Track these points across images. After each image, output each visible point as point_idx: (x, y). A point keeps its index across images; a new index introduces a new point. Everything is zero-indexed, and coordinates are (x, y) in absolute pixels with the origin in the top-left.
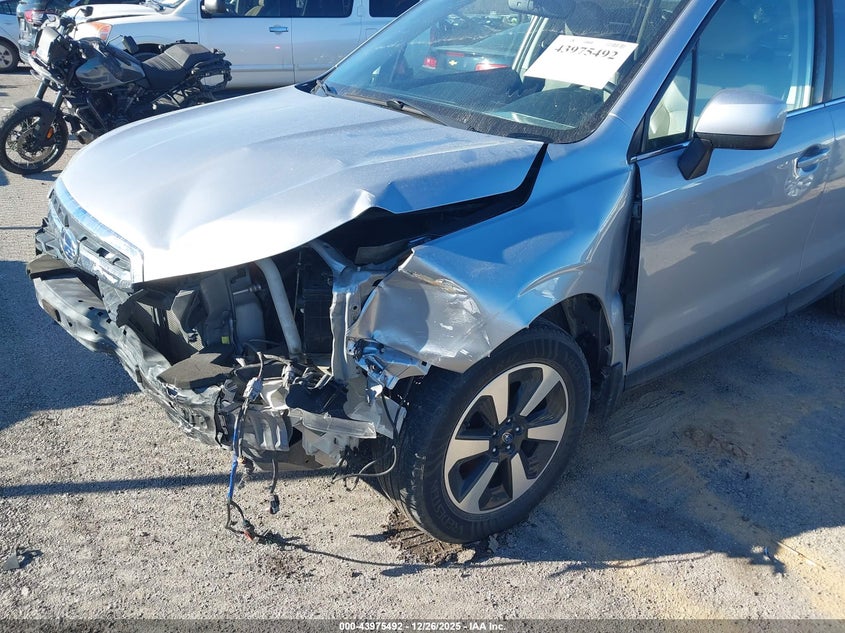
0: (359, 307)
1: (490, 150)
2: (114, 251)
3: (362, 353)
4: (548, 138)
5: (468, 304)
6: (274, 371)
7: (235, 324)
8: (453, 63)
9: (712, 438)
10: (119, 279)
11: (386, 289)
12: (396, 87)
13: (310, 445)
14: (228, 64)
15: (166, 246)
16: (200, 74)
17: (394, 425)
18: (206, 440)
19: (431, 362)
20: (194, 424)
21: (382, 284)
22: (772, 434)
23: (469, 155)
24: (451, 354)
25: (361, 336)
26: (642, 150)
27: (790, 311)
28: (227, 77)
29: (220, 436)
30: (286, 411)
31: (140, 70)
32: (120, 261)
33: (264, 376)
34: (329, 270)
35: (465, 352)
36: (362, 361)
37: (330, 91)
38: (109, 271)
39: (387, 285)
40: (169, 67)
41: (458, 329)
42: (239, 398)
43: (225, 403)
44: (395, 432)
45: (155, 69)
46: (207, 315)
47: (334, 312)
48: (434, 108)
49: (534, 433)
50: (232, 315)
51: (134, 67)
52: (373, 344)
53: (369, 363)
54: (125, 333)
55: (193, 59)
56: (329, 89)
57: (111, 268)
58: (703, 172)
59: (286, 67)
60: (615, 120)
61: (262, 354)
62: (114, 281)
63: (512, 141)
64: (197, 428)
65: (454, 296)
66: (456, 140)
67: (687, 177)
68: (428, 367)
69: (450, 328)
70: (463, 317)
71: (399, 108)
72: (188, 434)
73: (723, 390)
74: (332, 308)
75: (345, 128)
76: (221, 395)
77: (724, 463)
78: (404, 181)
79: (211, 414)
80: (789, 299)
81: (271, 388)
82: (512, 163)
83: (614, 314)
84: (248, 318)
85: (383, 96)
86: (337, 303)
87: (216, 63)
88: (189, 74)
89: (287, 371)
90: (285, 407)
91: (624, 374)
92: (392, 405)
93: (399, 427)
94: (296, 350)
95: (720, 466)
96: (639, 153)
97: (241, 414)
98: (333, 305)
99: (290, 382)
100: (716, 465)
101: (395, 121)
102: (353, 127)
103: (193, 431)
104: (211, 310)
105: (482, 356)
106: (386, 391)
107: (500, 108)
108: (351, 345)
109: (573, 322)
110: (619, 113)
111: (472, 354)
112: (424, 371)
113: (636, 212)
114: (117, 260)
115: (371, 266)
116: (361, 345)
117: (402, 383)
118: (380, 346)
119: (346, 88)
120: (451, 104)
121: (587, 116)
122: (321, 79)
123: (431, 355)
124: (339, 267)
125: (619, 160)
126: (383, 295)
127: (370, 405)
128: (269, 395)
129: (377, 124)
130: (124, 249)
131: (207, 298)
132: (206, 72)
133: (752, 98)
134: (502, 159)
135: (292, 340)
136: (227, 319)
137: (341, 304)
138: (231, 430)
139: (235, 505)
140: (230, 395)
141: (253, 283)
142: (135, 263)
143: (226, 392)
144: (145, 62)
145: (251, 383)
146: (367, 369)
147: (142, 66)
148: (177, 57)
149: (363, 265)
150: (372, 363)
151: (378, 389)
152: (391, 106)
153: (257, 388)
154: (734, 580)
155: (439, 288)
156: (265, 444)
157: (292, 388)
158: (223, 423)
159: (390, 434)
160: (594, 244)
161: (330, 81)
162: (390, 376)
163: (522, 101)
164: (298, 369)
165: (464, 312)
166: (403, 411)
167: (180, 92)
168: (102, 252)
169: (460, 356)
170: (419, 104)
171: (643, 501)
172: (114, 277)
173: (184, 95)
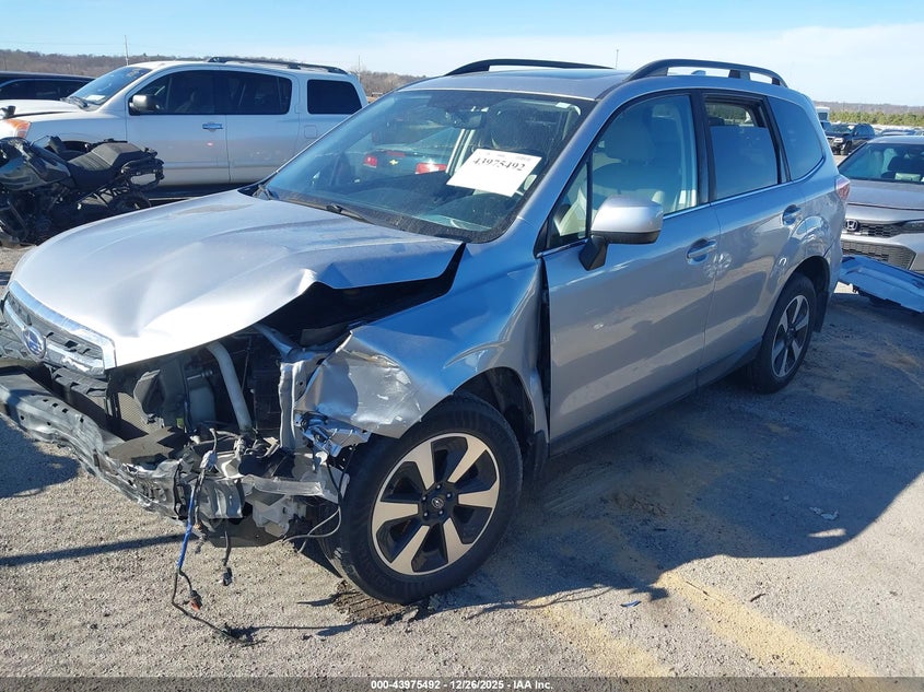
0: (304, 383)
1: (416, 245)
2: (83, 341)
3: (308, 425)
4: (466, 237)
5: (401, 376)
6: (227, 446)
7: (189, 406)
8: (393, 162)
9: (634, 501)
10: (91, 367)
11: (329, 367)
12: (335, 190)
13: (260, 516)
14: (161, 162)
15: (135, 334)
16: (132, 173)
17: (339, 490)
18: (165, 512)
19: (372, 430)
20: (153, 498)
21: (325, 362)
22: (689, 495)
23: (400, 247)
24: (388, 422)
25: (307, 410)
26: (548, 246)
27: (700, 385)
28: (160, 176)
29: (178, 506)
30: (239, 479)
31: (65, 169)
32: (91, 351)
33: (217, 450)
34: (277, 352)
35: (400, 419)
36: (308, 431)
37: (272, 195)
38: (80, 361)
39: (329, 363)
40: (96, 167)
41: (393, 399)
42: (196, 471)
43: (183, 475)
44: (340, 496)
45: (81, 169)
46: (163, 399)
47: (282, 388)
48: (369, 212)
49: (466, 499)
50: (186, 398)
51: (60, 167)
52: (318, 417)
53: (315, 433)
54: (82, 420)
55: (123, 158)
56: (271, 194)
57: (81, 359)
58: (602, 264)
59: (220, 164)
60: (522, 222)
61: (216, 430)
62: (85, 369)
63: (436, 239)
64: (156, 502)
65: (388, 370)
66: (388, 237)
67: (588, 267)
68: (367, 435)
69: (386, 398)
70: (397, 388)
71: (339, 211)
72: (147, 509)
73: (648, 460)
74: (280, 385)
75: (289, 225)
76: (179, 467)
77: (646, 522)
78: (343, 263)
79: (171, 486)
80: (699, 373)
81: (226, 459)
82: (435, 255)
83: (532, 388)
84: (201, 400)
85: (323, 201)
86: (285, 380)
87: (147, 162)
88: (119, 173)
89: (238, 444)
90: (239, 475)
91: (547, 441)
92: (336, 472)
93: (343, 492)
94: (247, 427)
95: (641, 525)
96: (545, 250)
97: (197, 484)
98: (282, 382)
99: (241, 453)
100: (638, 525)
101: (334, 221)
102: (296, 224)
103: (153, 504)
104: (167, 393)
105: (415, 421)
106: (330, 460)
107: (429, 211)
108: (298, 417)
109: (500, 397)
110: (525, 216)
111: (406, 420)
112: (365, 439)
113: (545, 299)
114: (88, 350)
115: (315, 347)
116: (307, 417)
117: (345, 451)
118: (325, 418)
119: (288, 193)
120: (385, 209)
121: (501, 219)
122: (263, 183)
123: (370, 424)
124: (285, 348)
125: (528, 256)
126: (326, 373)
127: (315, 472)
128: (224, 466)
129: (319, 222)
130: (94, 340)
131: (164, 384)
132: (137, 171)
133: (635, 202)
134: (428, 251)
135: (242, 418)
136: (182, 402)
137: (289, 381)
138: (188, 500)
139: (183, 574)
140: (187, 468)
141: (205, 368)
142: (107, 351)
143: (185, 464)
144: (71, 161)
145: (207, 455)
146: (313, 439)
147: (69, 166)
148: (106, 156)
149: (307, 346)
150: (318, 434)
151: (323, 456)
152: (330, 209)
153: (212, 460)
154: (648, 617)
155: (376, 364)
156: (220, 512)
157: (242, 458)
158: (181, 494)
159: (335, 499)
160: (509, 324)
161: (271, 185)
162: (334, 445)
163: (446, 206)
164: (248, 443)
165: (397, 384)
166: (347, 477)
167: (109, 192)
168: (70, 345)
169: (396, 424)
170: (356, 208)
171: (572, 559)
172: (86, 366)
173: (112, 195)
